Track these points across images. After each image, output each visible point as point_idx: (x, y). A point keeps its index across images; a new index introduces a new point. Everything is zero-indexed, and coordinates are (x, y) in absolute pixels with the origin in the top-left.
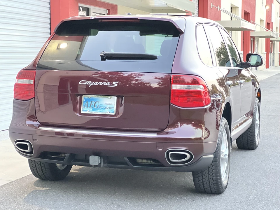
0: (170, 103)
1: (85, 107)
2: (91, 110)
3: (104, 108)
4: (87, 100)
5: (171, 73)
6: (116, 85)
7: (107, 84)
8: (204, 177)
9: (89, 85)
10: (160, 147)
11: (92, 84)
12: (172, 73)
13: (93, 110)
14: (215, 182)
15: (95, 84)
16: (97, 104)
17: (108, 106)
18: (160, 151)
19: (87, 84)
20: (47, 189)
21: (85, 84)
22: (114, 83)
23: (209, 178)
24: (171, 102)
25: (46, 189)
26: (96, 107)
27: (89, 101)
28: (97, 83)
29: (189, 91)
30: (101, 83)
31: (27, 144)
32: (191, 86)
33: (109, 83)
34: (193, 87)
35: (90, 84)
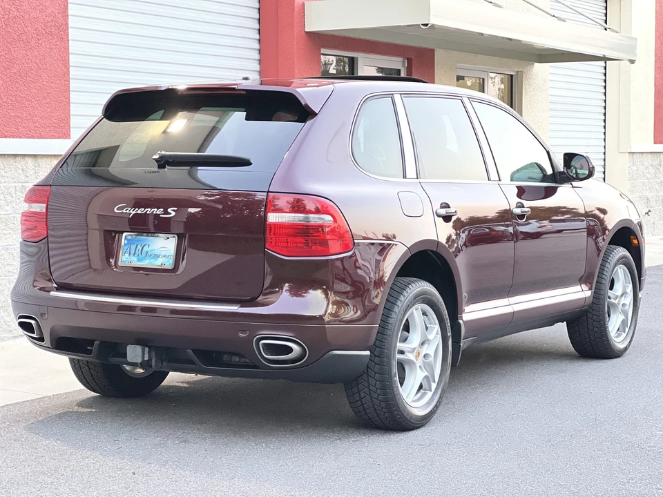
0: (265, 248)
1: (127, 255)
2: (136, 260)
3: (158, 256)
4: (130, 242)
5: (269, 192)
6: (173, 214)
7: (158, 213)
8: (363, 395)
9: (131, 214)
10: (244, 331)
11: (134, 212)
12: (270, 190)
13: (139, 260)
14: (383, 404)
15: (139, 212)
16: (146, 249)
17: (163, 253)
18: (243, 338)
19: (127, 211)
20: (92, 412)
21: (124, 211)
22: (169, 210)
23: (371, 398)
24: (266, 246)
25: (88, 410)
26: (144, 254)
27: (134, 243)
28: (143, 209)
29: (309, 226)
30: (149, 209)
31: (33, 322)
32: (311, 216)
33: (162, 210)
34: (314, 219)
35: (131, 212)
